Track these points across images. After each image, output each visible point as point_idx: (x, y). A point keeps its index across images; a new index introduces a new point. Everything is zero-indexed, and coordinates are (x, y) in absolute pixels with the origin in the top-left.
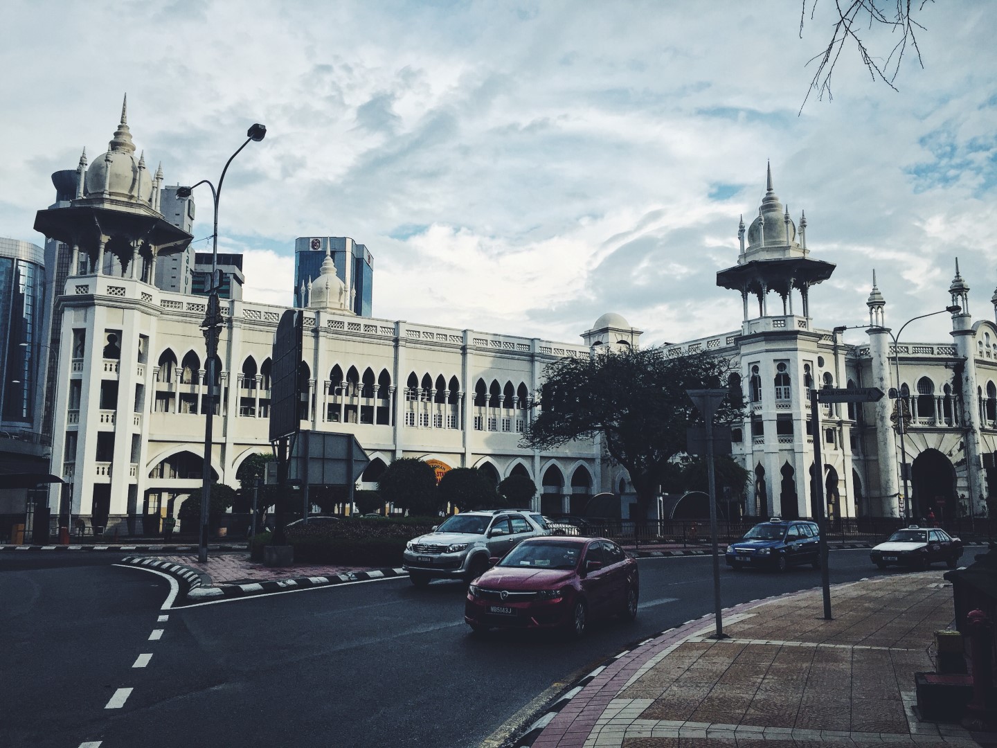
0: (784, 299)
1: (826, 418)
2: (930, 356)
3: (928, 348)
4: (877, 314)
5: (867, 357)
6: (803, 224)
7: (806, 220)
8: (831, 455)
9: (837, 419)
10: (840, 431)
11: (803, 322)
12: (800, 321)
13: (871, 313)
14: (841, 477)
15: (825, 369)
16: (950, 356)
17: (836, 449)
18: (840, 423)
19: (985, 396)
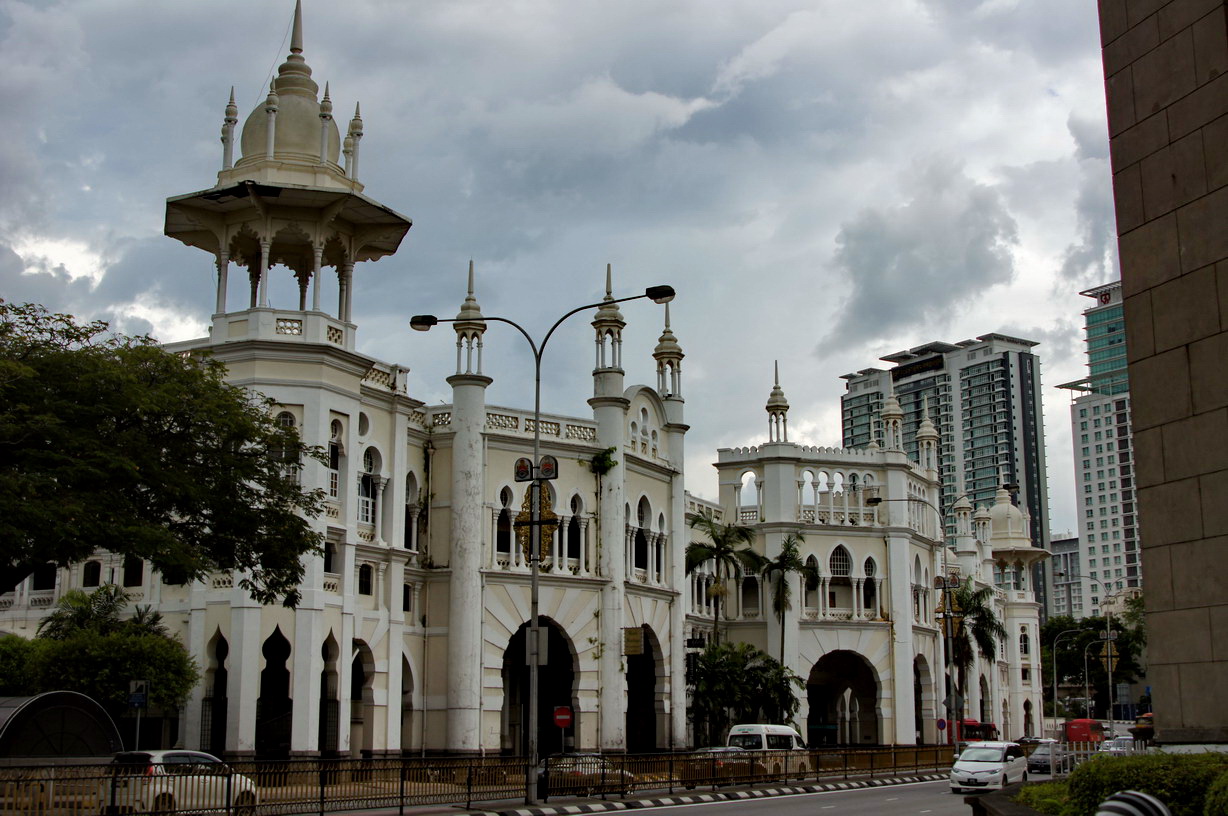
0: (303, 283)
1: (362, 541)
2: (553, 439)
3: (551, 423)
4: (470, 348)
5: (446, 430)
6: (356, 130)
7: (364, 124)
8: (365, 619)
9: (383, 544)
10: (387, 571)
11: (337, 330)
12: (331, 328)
13: (459, 345)
14: (379, 666)
15: (369, 440)
16: (585, 443)
17: (376, 608)
18: (389, 555)
19: (634, 523)
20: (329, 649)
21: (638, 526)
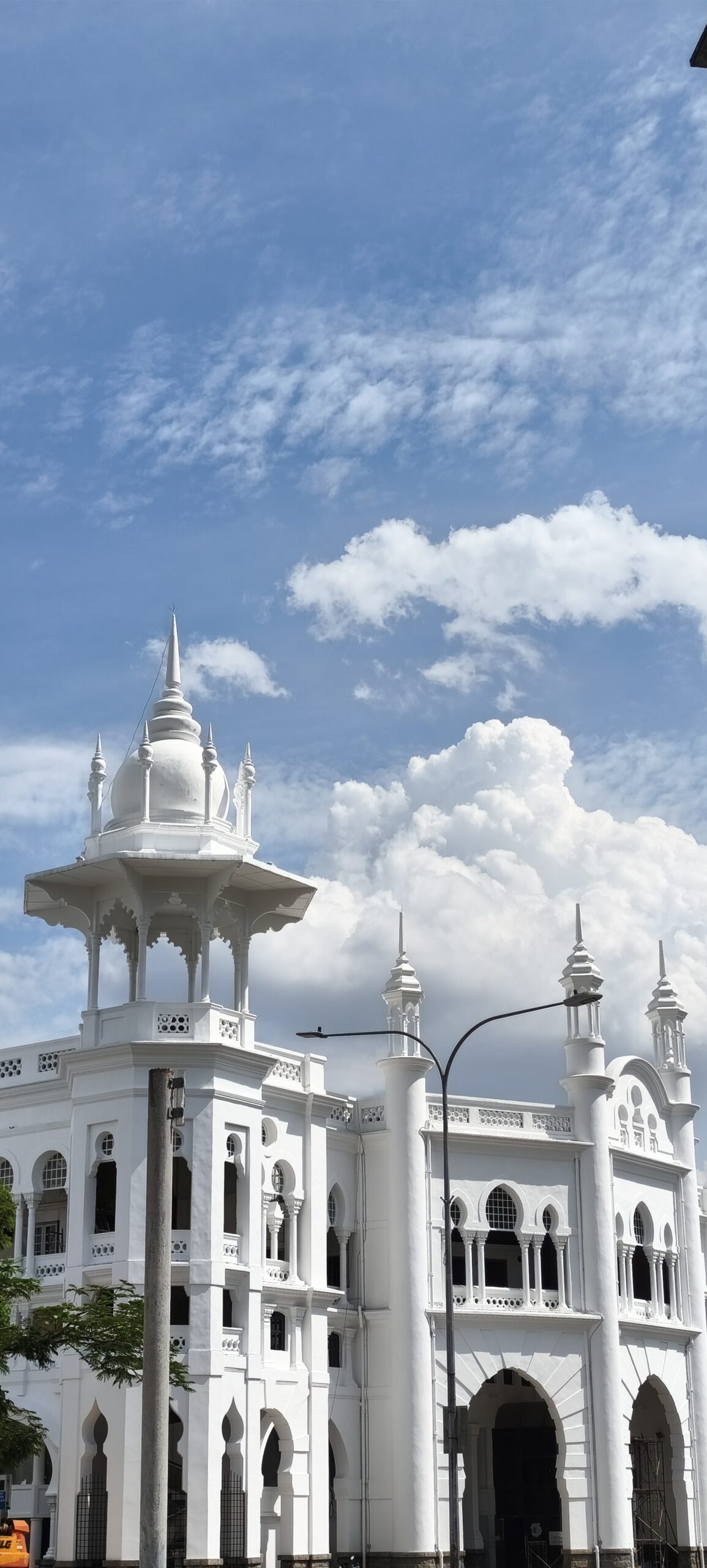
1: (272, 1282)
2: (515, 1135)
3: (512, 1114)
8: (279, 1382)
9: (299, 1286)
10: (305, 1319)
11: (231, 1023)
12: (224, 1022)
14: (299, 1444)
15: (277, 1152)
16: (557, 1138)
17: (292, 1365)
19: (630, 1239)
20: (231, 1427)
21: (636, 1244)
